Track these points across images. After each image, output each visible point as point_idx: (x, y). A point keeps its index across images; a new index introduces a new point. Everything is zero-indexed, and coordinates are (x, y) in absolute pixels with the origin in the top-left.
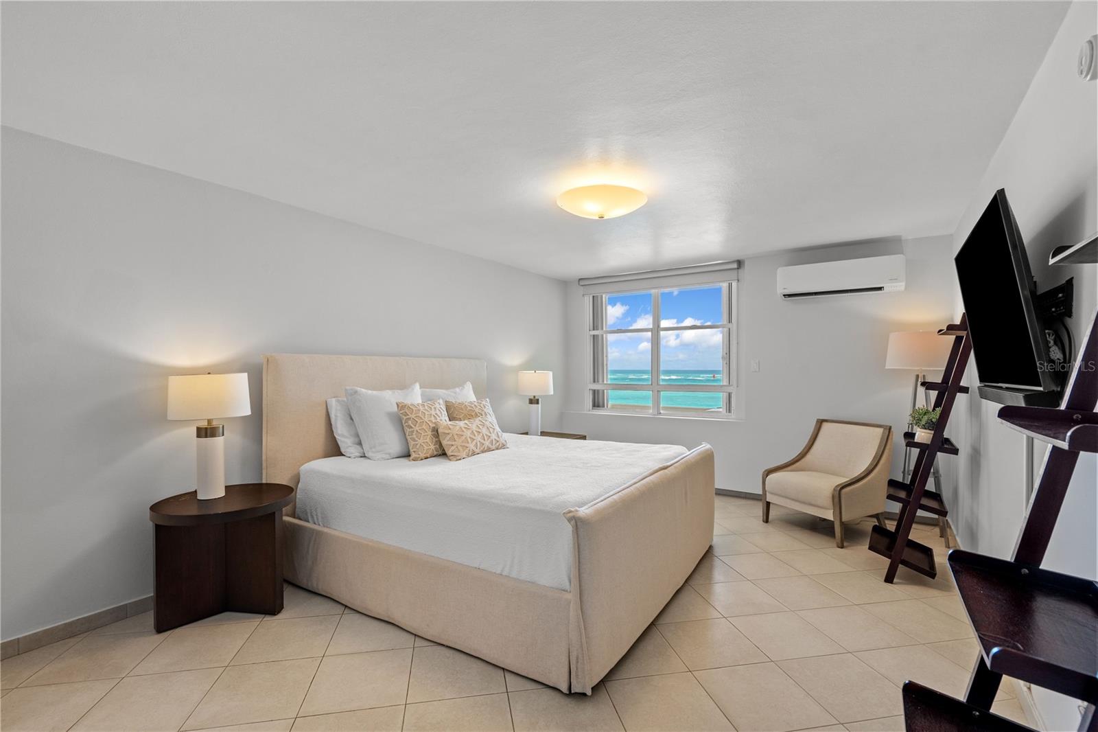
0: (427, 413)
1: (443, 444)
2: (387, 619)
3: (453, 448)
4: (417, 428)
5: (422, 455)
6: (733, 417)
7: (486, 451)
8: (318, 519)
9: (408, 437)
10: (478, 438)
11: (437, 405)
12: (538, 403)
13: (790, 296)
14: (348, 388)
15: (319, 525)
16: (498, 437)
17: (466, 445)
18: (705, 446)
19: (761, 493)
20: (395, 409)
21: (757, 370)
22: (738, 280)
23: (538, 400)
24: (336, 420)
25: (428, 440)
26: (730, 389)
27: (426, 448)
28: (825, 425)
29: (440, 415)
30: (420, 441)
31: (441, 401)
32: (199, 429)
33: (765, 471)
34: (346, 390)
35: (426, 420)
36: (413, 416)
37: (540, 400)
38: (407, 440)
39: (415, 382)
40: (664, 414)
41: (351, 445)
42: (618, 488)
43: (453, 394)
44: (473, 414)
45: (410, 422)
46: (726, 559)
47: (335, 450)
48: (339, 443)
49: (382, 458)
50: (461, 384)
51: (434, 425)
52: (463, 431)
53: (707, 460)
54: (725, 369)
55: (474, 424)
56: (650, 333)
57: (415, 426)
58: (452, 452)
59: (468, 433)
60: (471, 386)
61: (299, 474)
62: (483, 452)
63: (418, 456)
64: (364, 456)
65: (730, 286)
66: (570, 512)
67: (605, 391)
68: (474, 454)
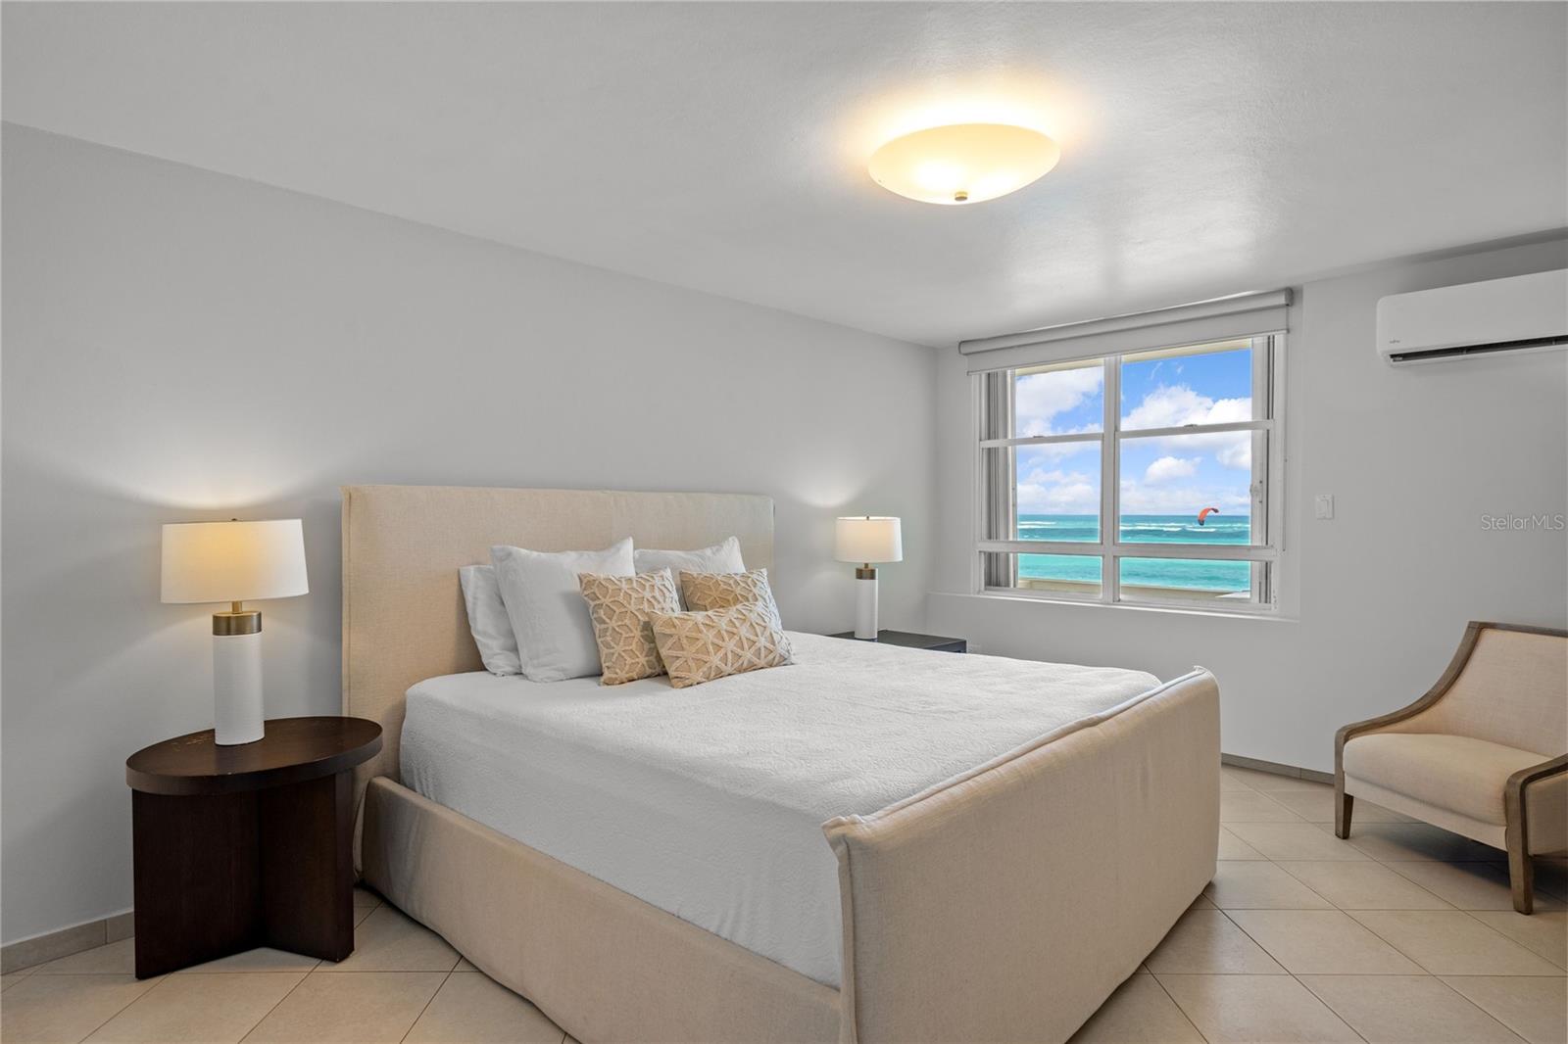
0: (634, 595)
1: (662, 656)
2: (520, 993)
3: (678, 663)
4: (613, 624)
5: (624, 675)
6: (1273, 612)
7: (745, 670)
8: (428, 788)
9: (599, 641)
10: (730, 645)
11: (657, 582)
12: (872, 577)
13: (1406, 356)
14: (495, 547)
15: (430, 798)
16: (773, 643)
17: (705, 658)
18: (1200, 674)
19: (1332, 771)
20: (576, 587)
21: (1331, 516)
22: (1288, 331)
23: (873, 572)
24: (475, 604)
25: (634, 647)
26: (1267, 555)
27: (629, 661)
28: (1489, 636)
29: (661, 600)
30: (618, 649)
31: (668, 573)
32: (216, 619)
33: (1344, 728)
34: (492, 550)
35: (633, 608)
36: (607, 601)
37: (877, 570)
38: (597, 645)
39: (628, 537)
40: (1127, 603)
41: (498, 651)
42: (976, 763)
43: (696, 559)
44: (730, 598)
45: (602, 612)
46: (1241, 918)
47: (473, 662)
48: (480, 647)
49: (548, 678)
50: (718, 542)
51: (647, 619)
52: (701, 632)
53: (1203, 703)
54: (1257, 512)
55: (723, 619)
56: (1098, 444)
57: (611, 619)
58: (676, 670)
59: (710, 636)
60: (737, 544)
61: (405, 702)
62: (741, 671)
63: (614, 676)
64: (519, 673)
65: (1270, 344)
66: (840, 824)
67: (1011, 555)
68: (720, 675)
